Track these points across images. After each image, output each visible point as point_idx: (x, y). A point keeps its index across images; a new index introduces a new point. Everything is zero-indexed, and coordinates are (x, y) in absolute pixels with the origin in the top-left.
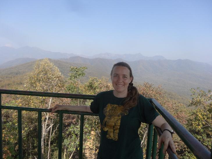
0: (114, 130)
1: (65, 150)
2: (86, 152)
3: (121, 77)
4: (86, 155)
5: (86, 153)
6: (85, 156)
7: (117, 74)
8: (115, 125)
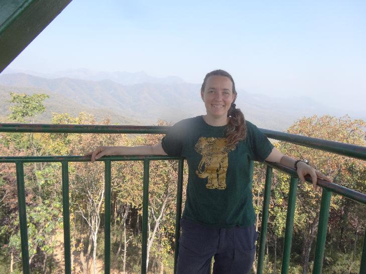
0: (218, 175)
1: (12, 257)
2: (55, 253)
3: (220, 92)
4: (56, 258)
5: (56, 255)
6: (54, 260)
7: (213, 88)
8: (220, 167)
